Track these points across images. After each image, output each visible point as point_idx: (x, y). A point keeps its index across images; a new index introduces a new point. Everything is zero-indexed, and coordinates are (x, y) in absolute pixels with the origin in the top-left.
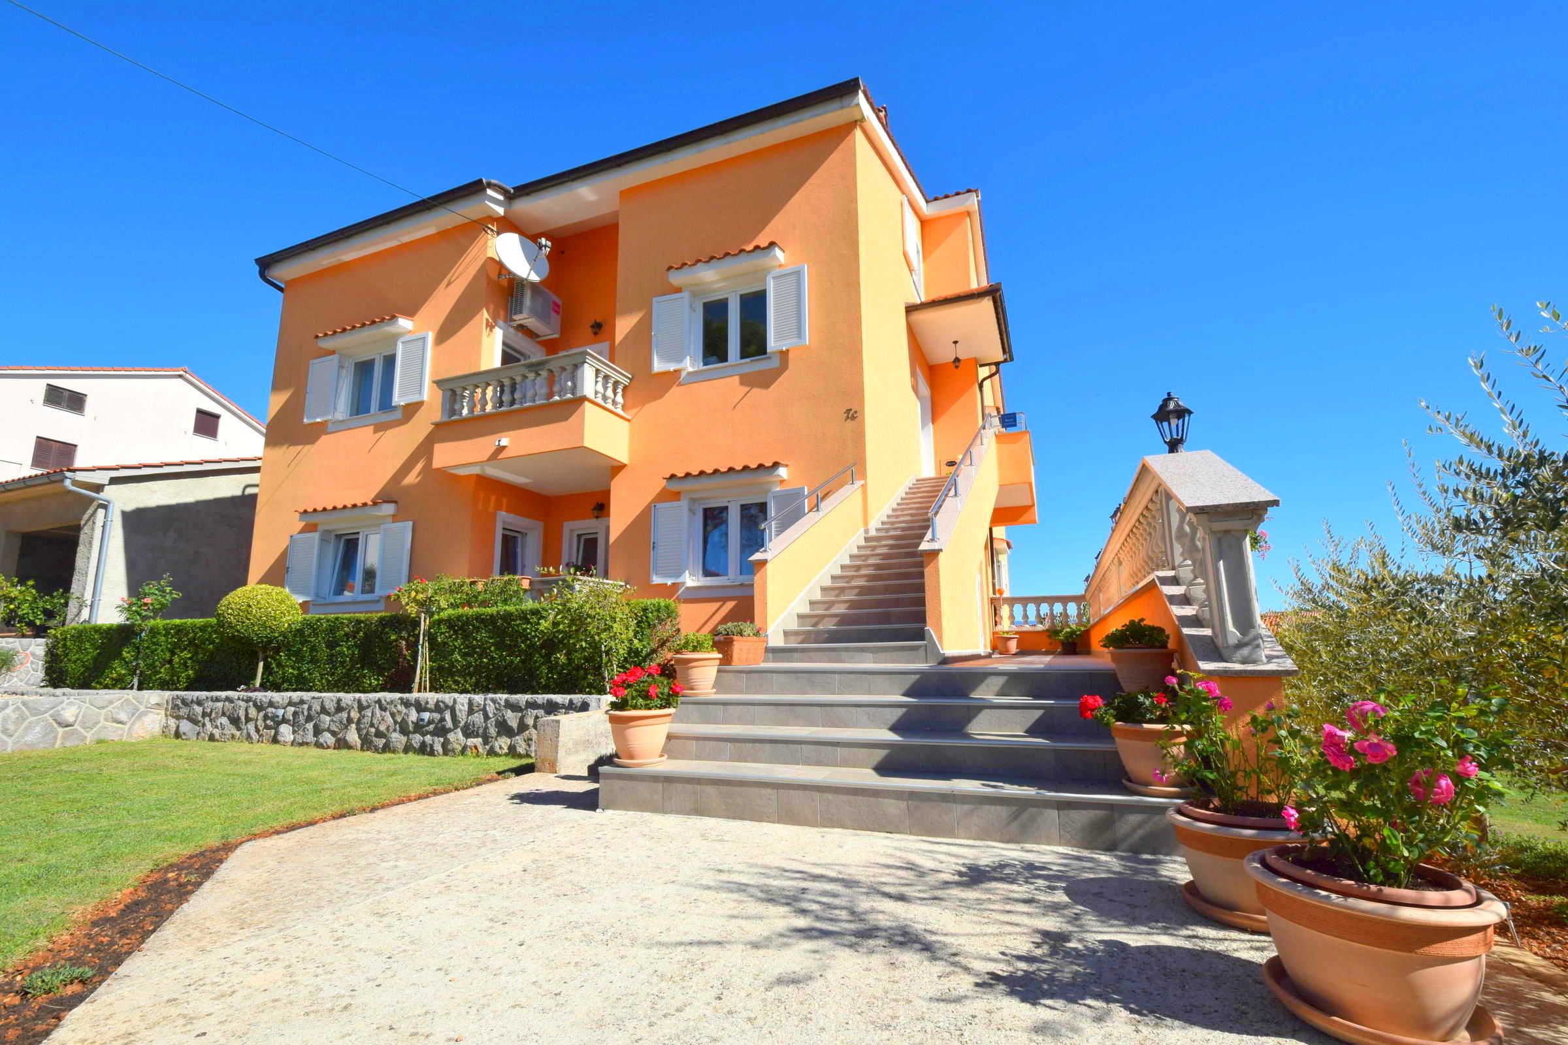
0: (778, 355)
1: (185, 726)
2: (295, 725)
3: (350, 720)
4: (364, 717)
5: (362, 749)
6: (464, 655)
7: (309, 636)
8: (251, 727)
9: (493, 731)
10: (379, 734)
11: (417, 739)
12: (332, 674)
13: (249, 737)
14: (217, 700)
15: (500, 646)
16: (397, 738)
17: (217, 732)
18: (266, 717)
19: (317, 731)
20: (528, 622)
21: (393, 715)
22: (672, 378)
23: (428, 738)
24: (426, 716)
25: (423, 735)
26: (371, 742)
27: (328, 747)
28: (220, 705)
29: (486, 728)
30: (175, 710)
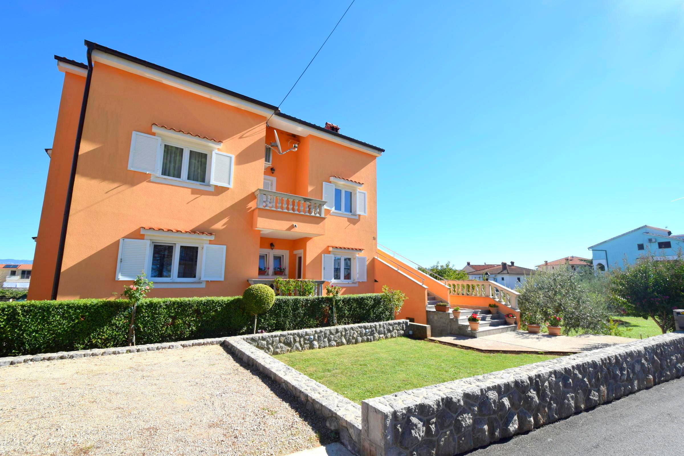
0: (357, 215)
2: (319, 340)
3: (342, 335)
4: (347, 334)
5: (347, 344)
8: (298, 344)
9: (386, 332)
10: (353, 338)
11: (365, 338)
13: (297, 349)
14: (275, 336)
16: (360, 339)
18: (305, 339)
19: (329, 341)
21: (357, 332)
23: (369, 337)
24: (367, 330)
25: (367, 336)
26: (351, 341)
27: (335, 346)
28: (278, 338)
29: (384, 331)
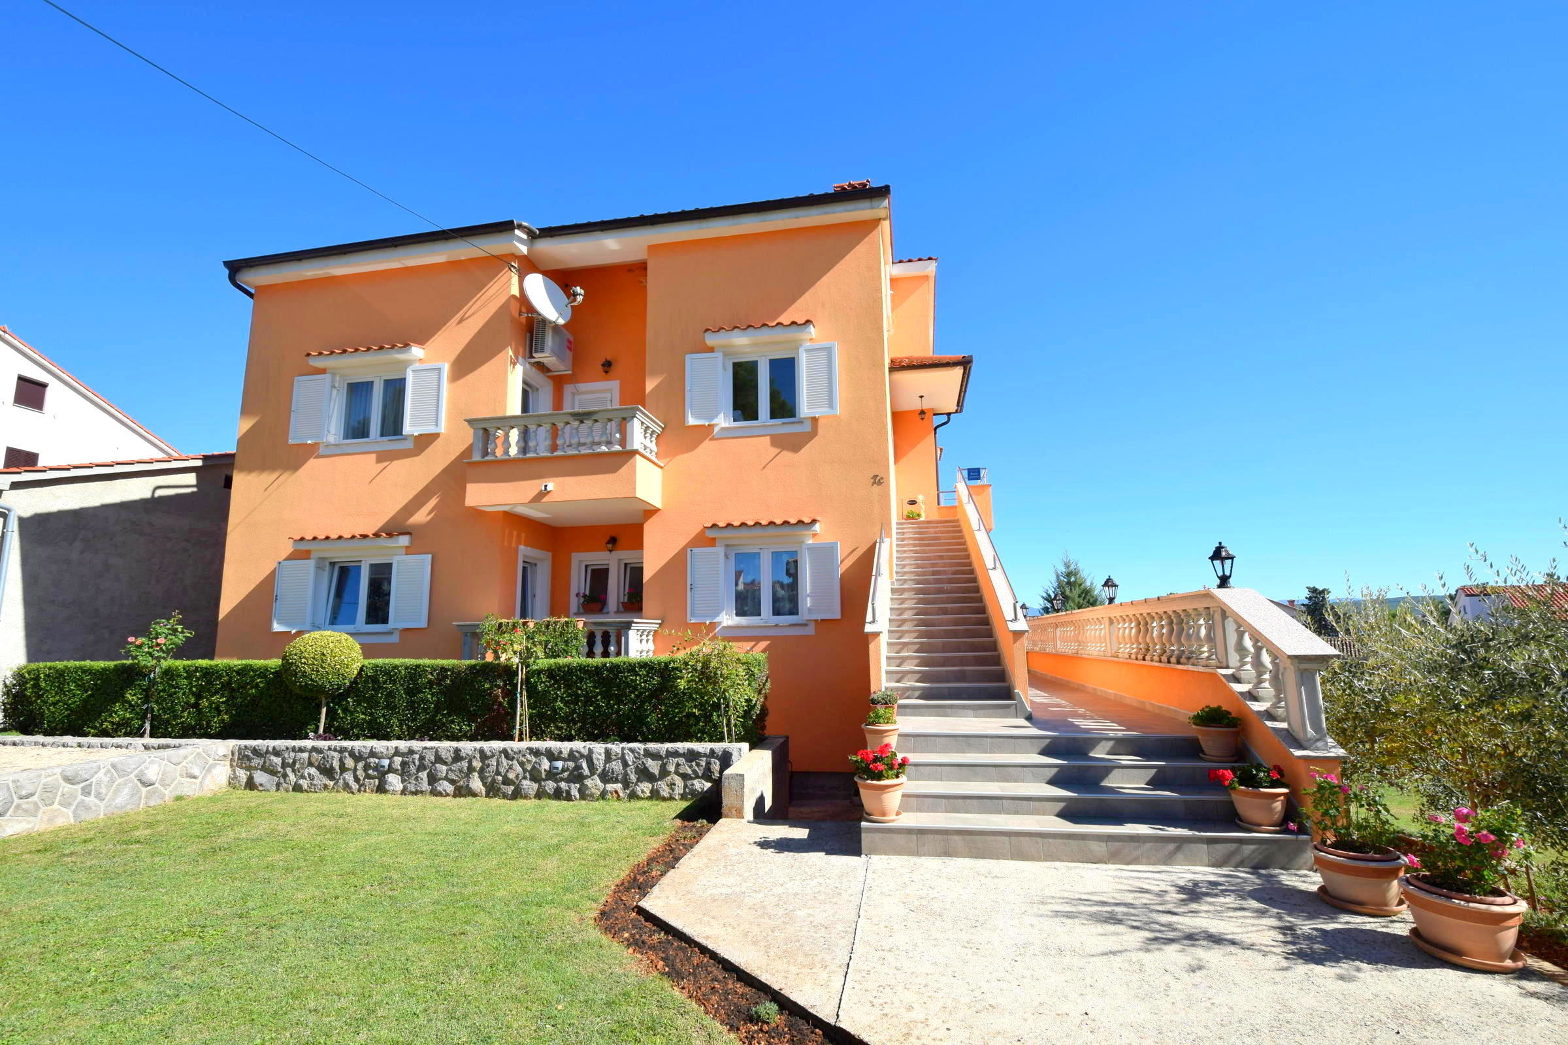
0: (810, 421)
1: (260, 777)
2: (404, 772)
3: (471, 769)
4: (488, 766)
5: (487, 796)
6: (566, 703)
7: (385, 683)
8: (349, 777)
9: (633, 777)
10: (507, 781)
11: (550, 786)
12: (414, 720)
13: (347, 787)
14: (301, 750)
15: (607, 696)
16: (529, 786)
17: (304, 783)
18: (367, 767)
19: (433, 779)
20: (637, 674)
21: (522, 764)
22: (705, 432)
23: (563, 785)
24: (559, 764)
25: (556, 781)
26: (499, 789)
27: (447, 795)
28: (305, 755)
29: (626, 774)
30: (242, 759)
